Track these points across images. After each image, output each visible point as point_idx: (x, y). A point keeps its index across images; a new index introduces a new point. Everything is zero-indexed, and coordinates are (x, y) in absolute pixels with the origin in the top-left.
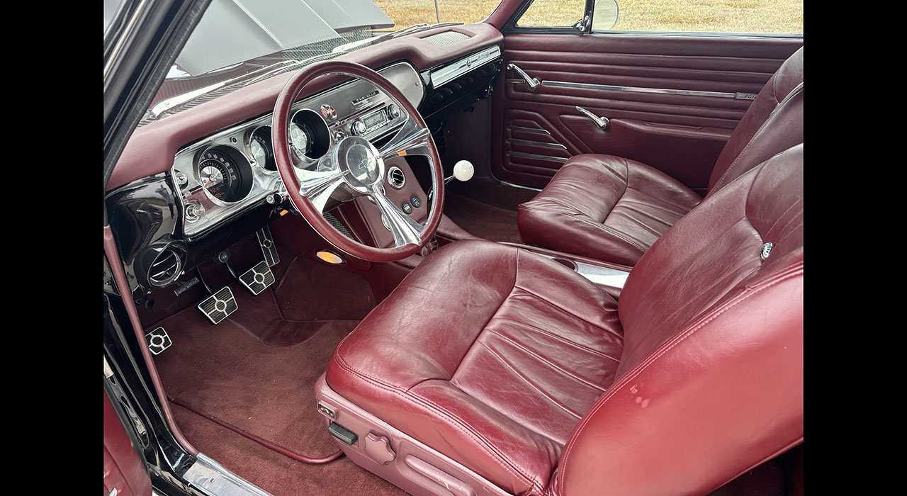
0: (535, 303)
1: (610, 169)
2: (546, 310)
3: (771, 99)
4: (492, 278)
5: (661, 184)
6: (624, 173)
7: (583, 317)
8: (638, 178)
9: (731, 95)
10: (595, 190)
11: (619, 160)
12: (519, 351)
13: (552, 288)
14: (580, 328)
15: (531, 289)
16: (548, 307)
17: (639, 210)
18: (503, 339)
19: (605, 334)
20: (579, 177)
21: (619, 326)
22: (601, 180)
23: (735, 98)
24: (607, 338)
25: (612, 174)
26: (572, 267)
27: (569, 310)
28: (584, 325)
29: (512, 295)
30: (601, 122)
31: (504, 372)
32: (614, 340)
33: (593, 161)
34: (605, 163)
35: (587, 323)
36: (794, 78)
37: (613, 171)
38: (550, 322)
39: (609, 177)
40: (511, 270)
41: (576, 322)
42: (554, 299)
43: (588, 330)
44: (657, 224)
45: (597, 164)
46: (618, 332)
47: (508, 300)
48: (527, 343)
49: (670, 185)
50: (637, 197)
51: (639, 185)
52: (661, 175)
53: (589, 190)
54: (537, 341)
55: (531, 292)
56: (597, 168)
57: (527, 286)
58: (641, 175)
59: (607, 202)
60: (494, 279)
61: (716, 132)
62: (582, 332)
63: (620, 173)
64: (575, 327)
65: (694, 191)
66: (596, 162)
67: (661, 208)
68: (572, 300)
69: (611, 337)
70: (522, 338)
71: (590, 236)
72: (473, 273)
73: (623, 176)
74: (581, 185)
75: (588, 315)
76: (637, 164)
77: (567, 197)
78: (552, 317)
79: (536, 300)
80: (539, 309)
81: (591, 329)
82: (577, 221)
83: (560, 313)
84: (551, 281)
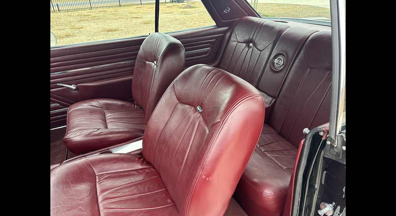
0: (111, 176)
1: (92, 106)
2: (118, 176)
3: (143, 60)
4: (83, 179)
5: (116, 104)
6: (99, 105)
7: (134, 169)
8: (106, 105)
9: (124, 62)
10: (93, 117)
11: (93, 101)
12: (123, 200)
13: (113, 165)
14: (135, 174)
15: (105, 171)
16: (118, 174)
17: (116, 117)
18: (112, 201)
19: (146, 170)
20: (81, 114)
21: (148, 163)
22: (92, 112)
23: (125, 63)
24: (147, 171)
25: (94, 107)
26: (111, 152)
27: (127, 170)
28: (136, 172)
29: (97, 180)
30: (73, 87)
31: (125, 214)
32: (151, 170)
33: (82, 105)
34: (88, 104)
35: (137, 170)
36: (149, 52)
37: (94, 106)
38: (123, 180)
39: (94, 109)
40: (90, 169)
41: (133, 172)
42: (118, 169)
43: (139, 173)
44: (127, 119)
45: (85, 105)
46: (149, 166)
47: (97, 184)
48: (123, 195)
49: (119, 103)
50: (111, 113)
51: (108, 107)
52: (114, 100)
53: (90, 118)
54: (125, 191)
55: (106, 173)
56: (86, 107)
57: (102, 171)
58: (106, 103)
59: (102, 119)
60: (84, 179)
61: (125, 77)
62: (137, 175)
63: (97, 106)
64: (133, 175)
65: (128, 101)
66: (84, 105)
67: (123, 113)
68: (125, 165)
69: (148, 169)
70: (119, 195)
71: (111, 136)
72: (71, 183)
73: (99, 106)
74: (85, 117)
75: (135, 167)
76: (102, 99)
77: (84, 125)
78: (122, 177)
79: (111, 175)
80: (115, 178)
81: (140, 171)
82: (101, 132)
83: (124, 173)
84: (112, 163)
